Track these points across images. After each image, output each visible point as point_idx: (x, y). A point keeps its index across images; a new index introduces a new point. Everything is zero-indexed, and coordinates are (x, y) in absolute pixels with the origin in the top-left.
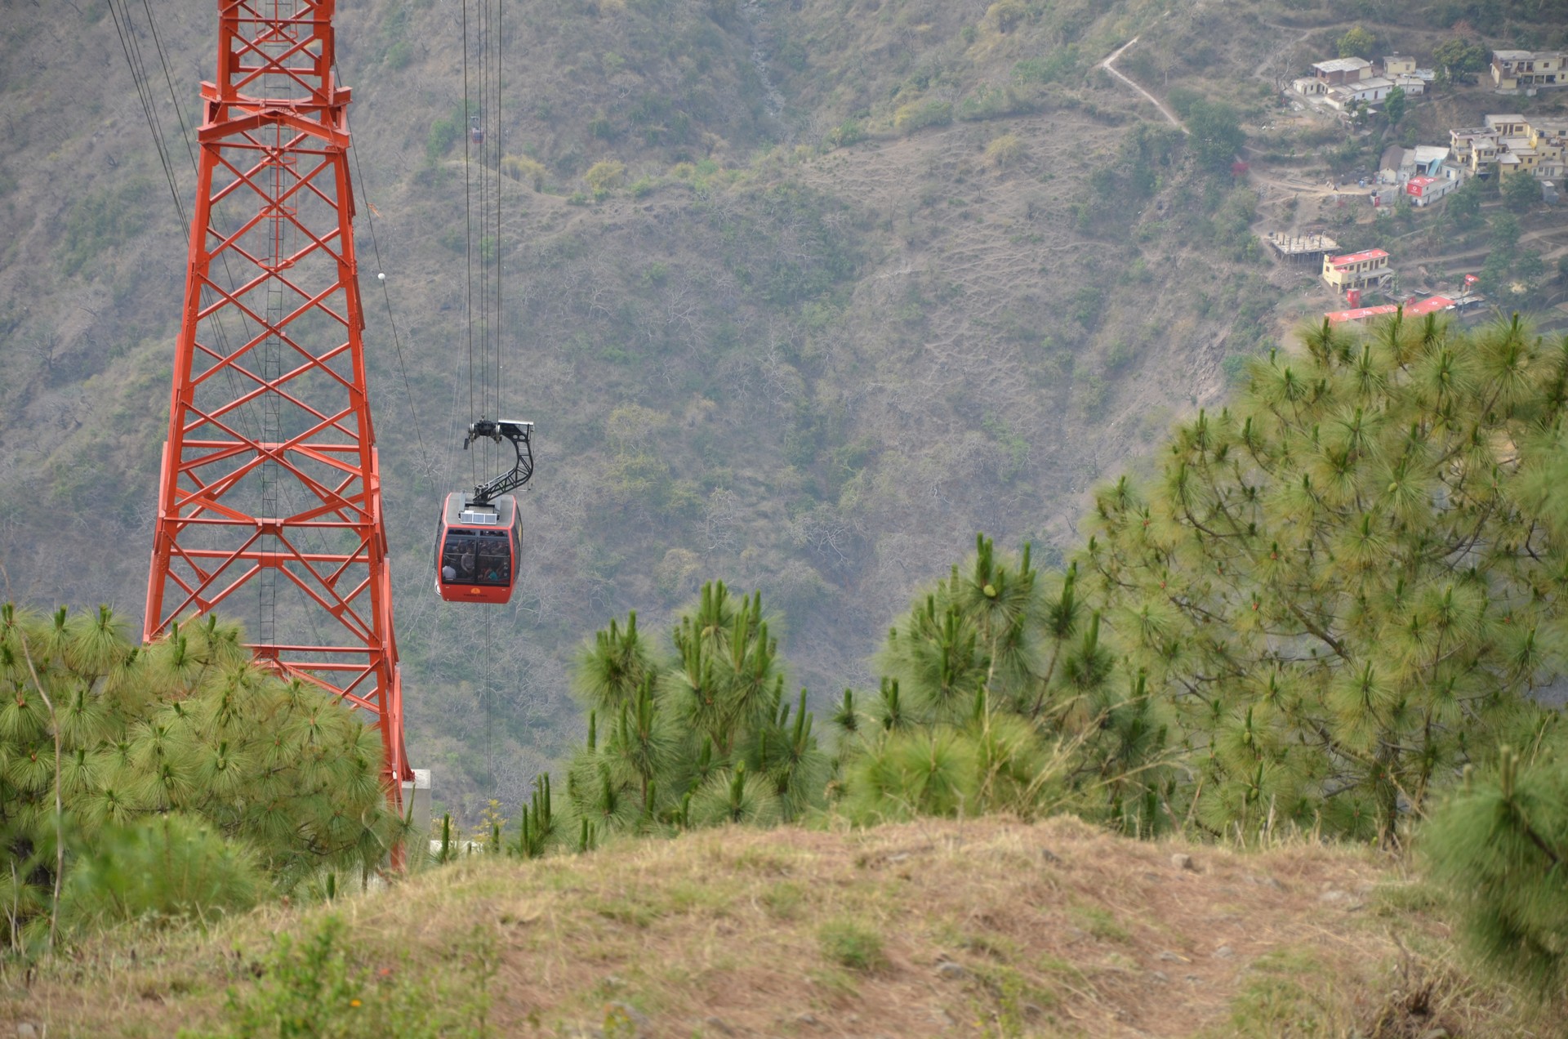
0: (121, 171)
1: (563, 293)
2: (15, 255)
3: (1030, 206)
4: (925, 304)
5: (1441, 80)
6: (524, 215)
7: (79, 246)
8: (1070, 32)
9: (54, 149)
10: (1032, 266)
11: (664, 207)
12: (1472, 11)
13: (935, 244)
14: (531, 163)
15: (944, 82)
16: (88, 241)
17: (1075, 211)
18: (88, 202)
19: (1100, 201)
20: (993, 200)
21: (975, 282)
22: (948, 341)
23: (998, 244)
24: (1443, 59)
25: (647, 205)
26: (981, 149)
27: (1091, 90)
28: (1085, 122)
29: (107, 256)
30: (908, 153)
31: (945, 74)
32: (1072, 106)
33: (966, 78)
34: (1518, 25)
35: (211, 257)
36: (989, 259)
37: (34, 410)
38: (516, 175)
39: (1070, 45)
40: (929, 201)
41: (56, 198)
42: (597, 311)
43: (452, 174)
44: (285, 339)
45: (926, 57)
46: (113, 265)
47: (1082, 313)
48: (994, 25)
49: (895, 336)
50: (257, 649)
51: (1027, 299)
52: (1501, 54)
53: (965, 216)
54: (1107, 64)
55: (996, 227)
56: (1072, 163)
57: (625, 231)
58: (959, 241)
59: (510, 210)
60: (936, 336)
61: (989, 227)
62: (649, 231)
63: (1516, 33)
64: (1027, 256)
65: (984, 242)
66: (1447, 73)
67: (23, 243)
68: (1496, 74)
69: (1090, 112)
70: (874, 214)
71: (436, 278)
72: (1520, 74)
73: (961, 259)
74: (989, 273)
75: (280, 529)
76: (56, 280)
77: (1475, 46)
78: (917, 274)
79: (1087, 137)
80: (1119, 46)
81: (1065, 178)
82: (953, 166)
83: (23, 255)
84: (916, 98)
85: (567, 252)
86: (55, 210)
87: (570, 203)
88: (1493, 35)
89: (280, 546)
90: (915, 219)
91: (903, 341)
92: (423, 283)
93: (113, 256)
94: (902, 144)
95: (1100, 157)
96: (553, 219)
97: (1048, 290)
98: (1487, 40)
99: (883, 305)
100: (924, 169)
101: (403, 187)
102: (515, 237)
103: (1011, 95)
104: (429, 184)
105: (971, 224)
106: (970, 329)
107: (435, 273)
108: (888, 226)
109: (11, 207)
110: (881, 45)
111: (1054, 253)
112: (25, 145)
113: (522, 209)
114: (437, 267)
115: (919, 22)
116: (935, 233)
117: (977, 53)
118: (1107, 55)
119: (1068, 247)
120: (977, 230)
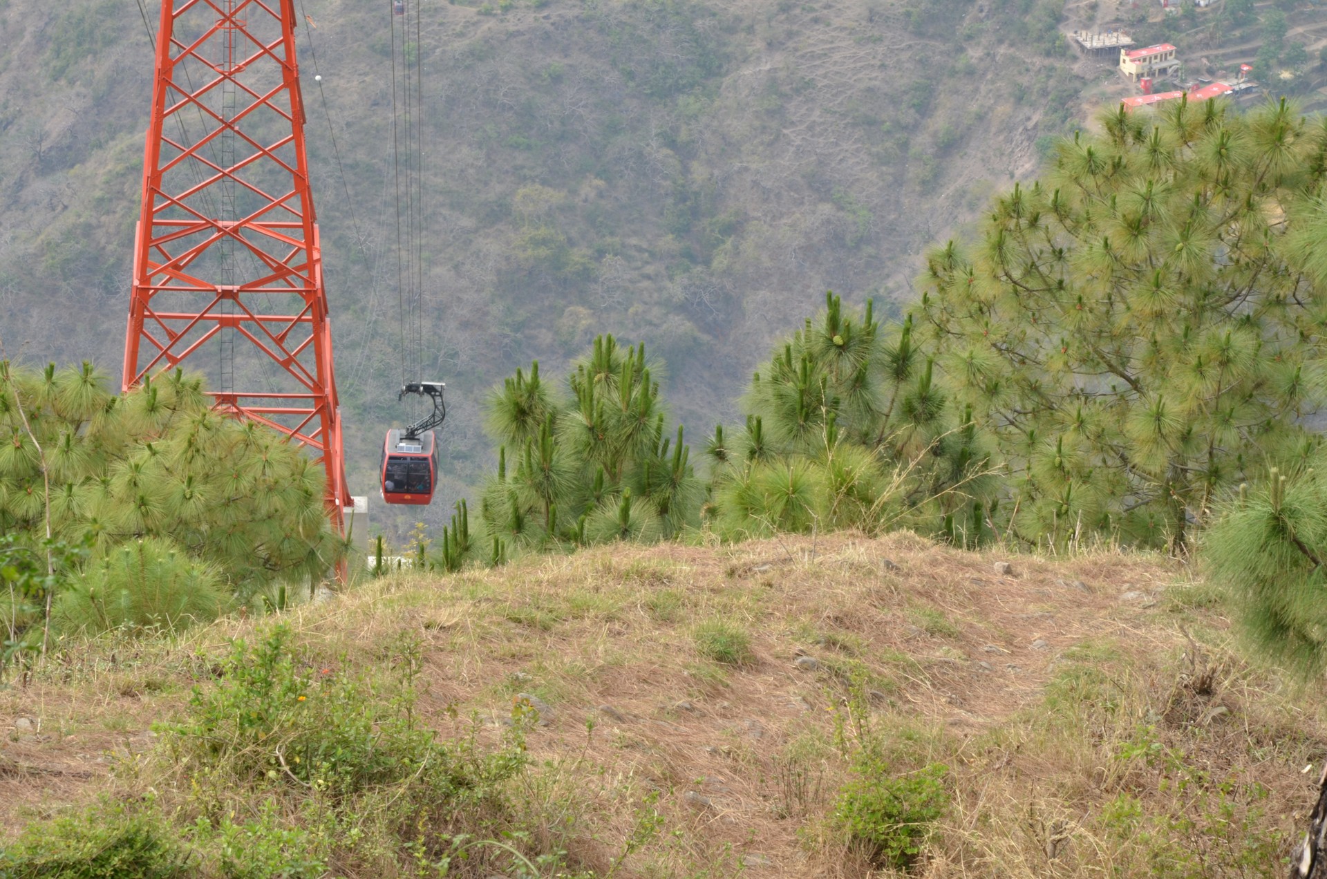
1: (475, 90)
2: (8, 63)
3: (871, 10)
4: (782, 96)
6: (441, 24)
7: (63, 55)
10: (872, 62)
11: (560, 15)
13: (790, 44)
16: (70, 50)
17: (908, 14)
18: (69, 17)
19: (930, 6)
20: (839, 6)
21: (825, 76)
22: (802, 127)
23: (843, 44)
25: (545, 14)
29: (86, 63)
35: (174, 63)
36: (837, 57)
37: (26, 195)
40: (785, 8)
41: (42, 15)
42: (504, 105)
44: (238, 133)
46: (92, 71)
47: (915, 101)
49: (757, 123)
50: (218, 396)
51: (869, 90)
53: (816, 21)
55: (842, 29)
57: (526, 37)
58: (810, 41)
59: (429, 20)
60: (792, 123)
61: (835, 29)
62: (547, 36)
64: (868, 54)
65: (832, 42)
67: (15, 52)
70: (738, 19)
71: (367, 79)
73: (812, 56)
74: (836, 69)
75: (237, 294)
76: (43, 84)
78: (775, 70)
83: (15, 63)
85: (477, 55)
86: (42, 24)
87: (479, 13)
89: (237, 308)
90: (773, 23)
91: (764, 128)
92: (355, 83)
93: (92, 63)
96: (465, 27)
97: (887, 82)
99: (747, 96)
101: (337, 1)
102: (434, 43)
105: (821, 27)
106: (820, 116)
107: (366, 74)
108: (750, 30)
109: (4, 22)
111: (892, 51)
113: (439, 19)
114: (367, 69)
116: (790, 35)
119: (903, 45)
120: (826, 32)
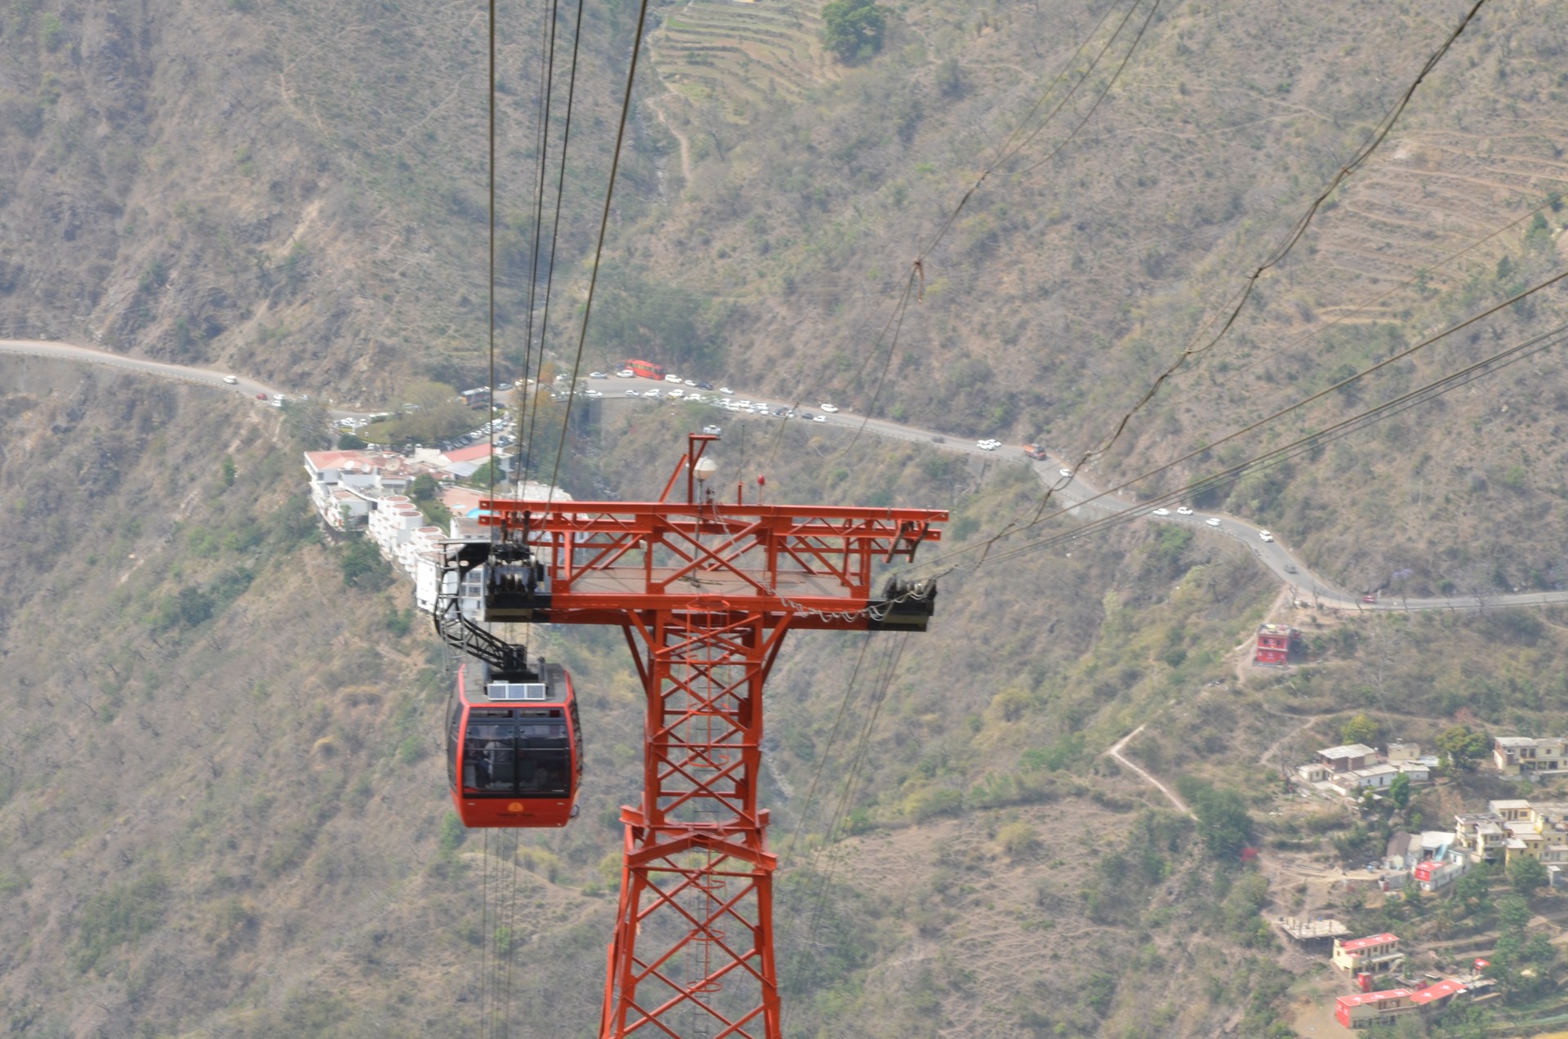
0: (135, 867)
1: (577, 984)
2: (28, 952)
3: (1041, 892)
4: (938, 990)
5: (1446, 766)
6: (540, 906)
7: (93, 943)
8: (1076, 721)
9: (67, 847)
10: (1043, 952)
12: (1473, 699)
13: (947, 929)
14: (546, 855)
15: (951, 770)
16: (102, 937)
17: (1085, 897)
18: (101, 899)
19: (1110, 887)
20: (1005, 887)
21: (988, 968)
22: (961, 1028)
23: (1009, 931)
24: (1448, 746)
26: (992, 836)
27: (1099, 777)
28: (1095, 808)
29: (121, 953)
30: (917, 840)
31: (952, 763)
32: (1080, 793)
33: (973, 766)
34: (1519, 712)
35: (636, 981)
36: (1001, 945)
38: (530, 866)
39: (1077, 734)
40: (942, 889)
41: (70, 896)
43: (467, 867)
45: (932, 746)
46: (127, 962)
47: (1094, 998)
48: (1000, 714)
49: (909, 1023)
51: (1040, 984)
52: (1503, 741)
53: (977, 903)
54: (1114, 751)
55: (1009, 913)
56: (1083, 850)
58: (970, 927)
59: (525, 901)
60: (950, 1024)
61: (999, 913)
63: (1519, 720)
64: (1038, 942)
65: (995, 928)
66: (1450, 759)
67: (36, 941)
68: (1500, 760)
69: (1099, 799)
70: (887, 902)
71: (452, 970)
72: (1522, 761)
73: (973, 945)
74: (1001, 959)
76: (69, 977)
77: (1479, 732)
78: (929, 960)
79: (1095, 823)
80: (1126, 734)
81: (1075, 864)
82: (964, 853)
83: (36, 952)
84: (924, 786)
85: (581, 941)
86: (69, 906)
87: (585, 894)
88: (1496, 722)
90: (927, 906)
91: (916, 1028)
92: (438, 975)
93: (127, 952)
94: (914, 830)
95: (1110, 844)
96: (568, 909)
97: (1060, 976)
98: (1489, 727)
99: (896, 991)
100: (936, 856)
101: (417, 880)
102: (531, 928)
103: (1020, 784)
104: (444, 876)
105: (983, 910)
106: (983, 1015)
107: (450, 964)
108: (900, 913)
109: (25, 905)
110: (887, 735)
111: (1066, 939)
112: (38, 843)
113: (537, 899)
114: (452, 959)
115: (926, 710)
116: (947, 919)
117: (983, 741)
118: (1114, 743)
119: (1079, 932)
120: (989, 917)
